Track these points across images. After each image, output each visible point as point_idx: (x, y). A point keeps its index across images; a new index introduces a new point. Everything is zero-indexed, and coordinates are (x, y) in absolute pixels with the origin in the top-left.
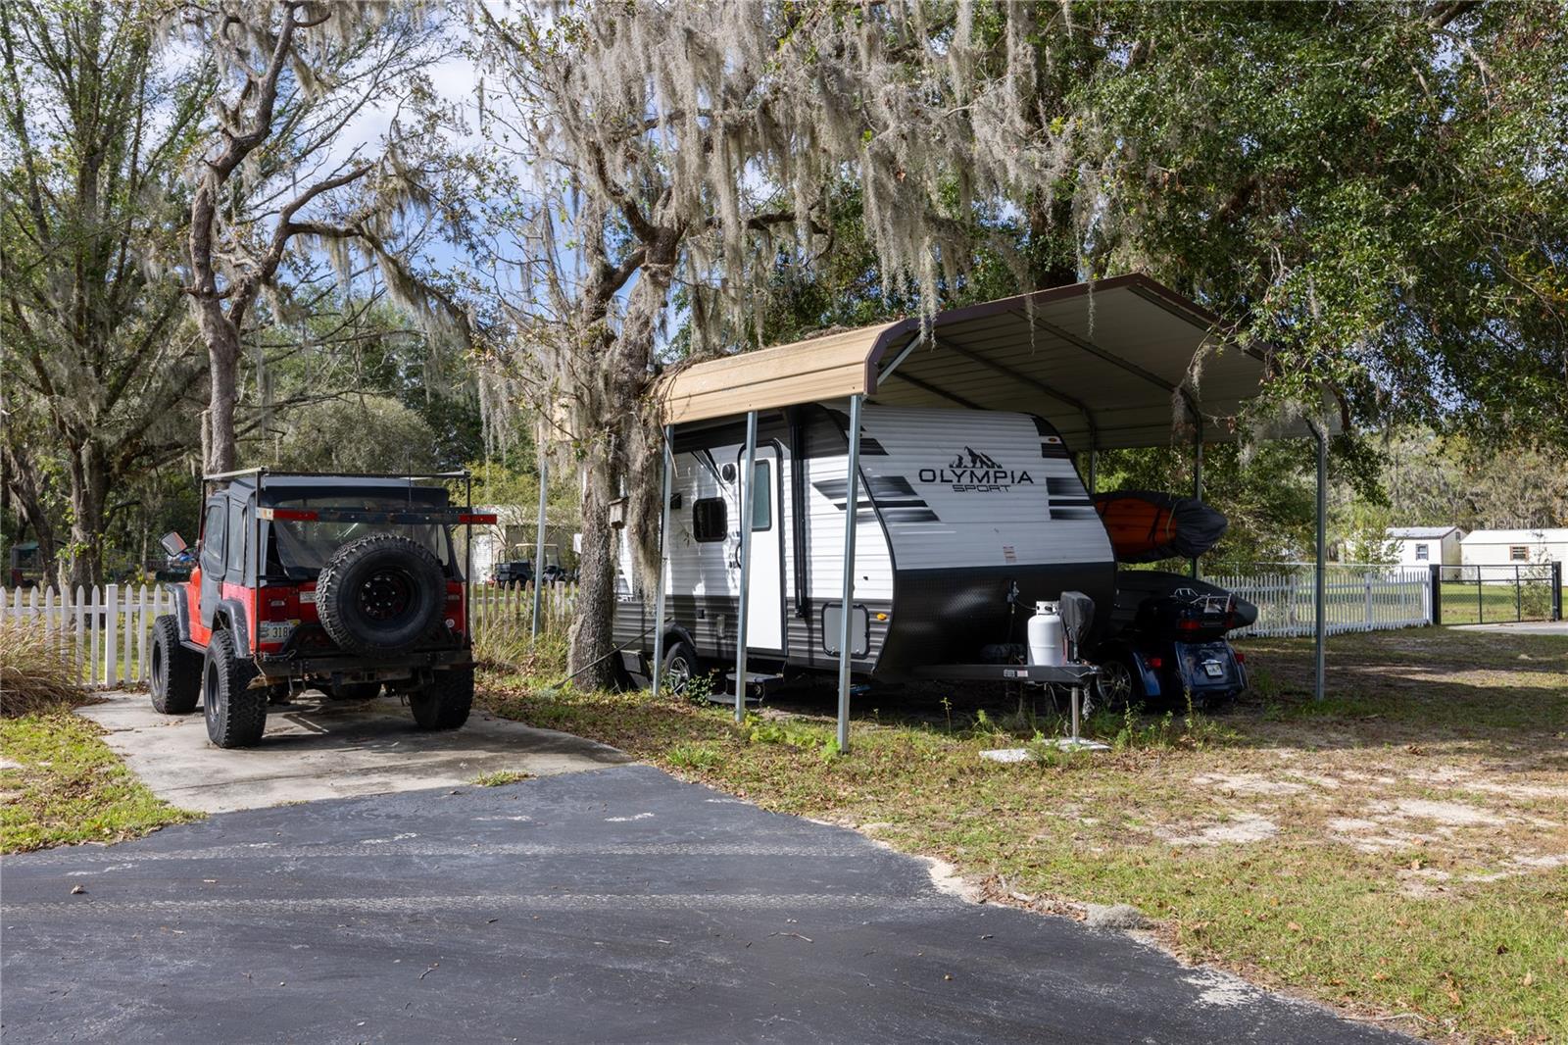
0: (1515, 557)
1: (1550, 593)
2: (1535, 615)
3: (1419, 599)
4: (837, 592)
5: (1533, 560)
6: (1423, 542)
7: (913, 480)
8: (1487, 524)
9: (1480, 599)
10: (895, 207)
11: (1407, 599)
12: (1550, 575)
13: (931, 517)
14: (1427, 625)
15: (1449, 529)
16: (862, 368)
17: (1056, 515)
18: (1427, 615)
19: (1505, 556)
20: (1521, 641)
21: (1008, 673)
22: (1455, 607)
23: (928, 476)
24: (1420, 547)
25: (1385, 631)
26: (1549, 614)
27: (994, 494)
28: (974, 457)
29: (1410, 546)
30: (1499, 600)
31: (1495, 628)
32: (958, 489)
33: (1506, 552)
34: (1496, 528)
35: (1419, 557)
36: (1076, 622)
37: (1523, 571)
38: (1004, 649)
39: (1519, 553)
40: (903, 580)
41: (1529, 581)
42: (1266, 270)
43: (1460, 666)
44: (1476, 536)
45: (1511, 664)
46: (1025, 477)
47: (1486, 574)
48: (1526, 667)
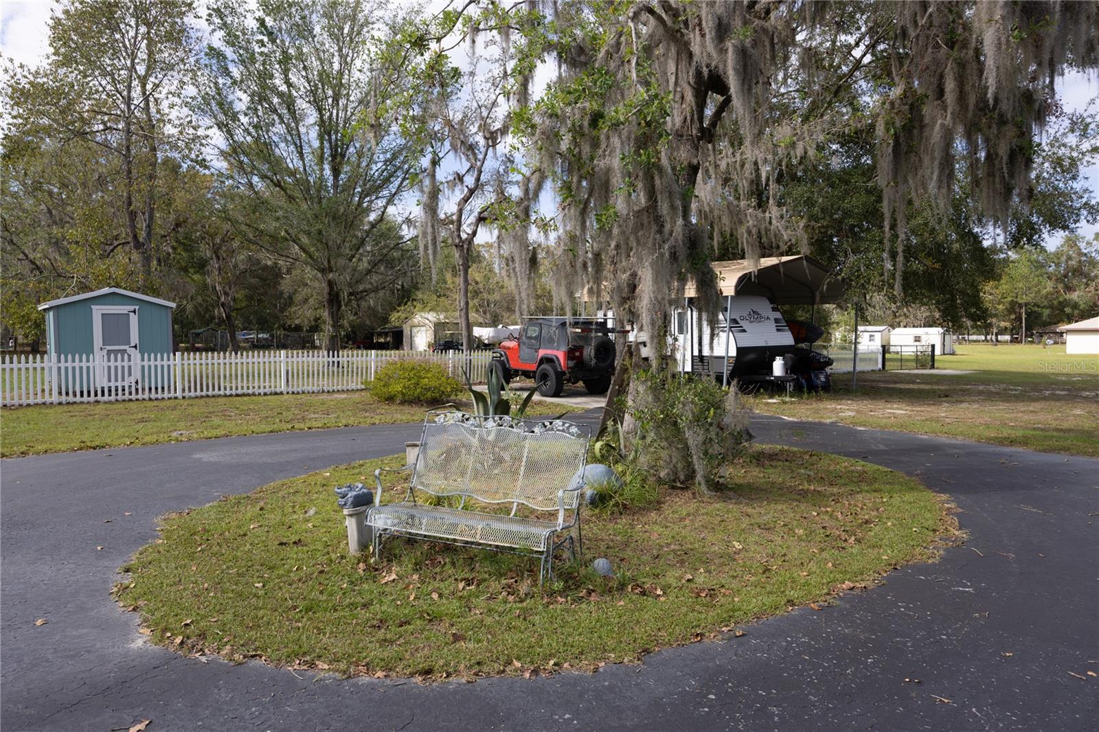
0: (916, 341)
1: (930, 358)
2: (923, 366)
3: (876, 360)
4: (723, 354)
5: (924, 344)
6: (872, 334)
7: (738, 320)
8: (902, 324)
9: (901, 360)
10: (752, 246)
11: (870, 360)
12: (930, 349)
13: (744, 331)
14: (880, 370)
15: (884, 327)
16: (733, 288)
17: (778, 330)
18: (880, 366)
19: (911, 341)
20: (917, 376)
21: (768, 378)
22: (892, 363)
23: (743, 319)
24: (871, 336)
25: (863, 372)
26: (929, 366)
27: (760, 324)
28: (754, 312)
29: (866, 335)
30: (907, 360)
31: (907, 371)
32: (751, 322)
33: (912, 339)
34: (905, 327)
35: (870, 340)
36: (790, 363)
37: (919, 348)
38: (765, 371)
39: (917, 339)
40: (739, 350)
41: (921, 352)
42: (846, 256)
43: (895, 383)
44: (898, 330)
45: (913, 383)
46: (768, 318)
47: (904, 349)
48: (919, 383)
